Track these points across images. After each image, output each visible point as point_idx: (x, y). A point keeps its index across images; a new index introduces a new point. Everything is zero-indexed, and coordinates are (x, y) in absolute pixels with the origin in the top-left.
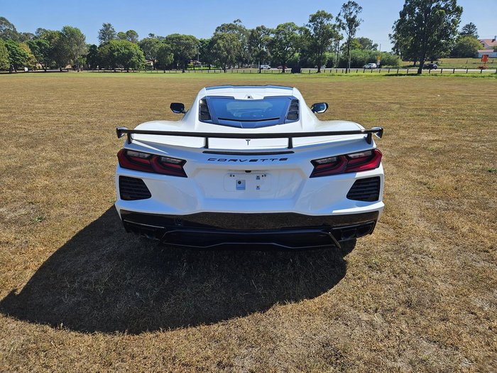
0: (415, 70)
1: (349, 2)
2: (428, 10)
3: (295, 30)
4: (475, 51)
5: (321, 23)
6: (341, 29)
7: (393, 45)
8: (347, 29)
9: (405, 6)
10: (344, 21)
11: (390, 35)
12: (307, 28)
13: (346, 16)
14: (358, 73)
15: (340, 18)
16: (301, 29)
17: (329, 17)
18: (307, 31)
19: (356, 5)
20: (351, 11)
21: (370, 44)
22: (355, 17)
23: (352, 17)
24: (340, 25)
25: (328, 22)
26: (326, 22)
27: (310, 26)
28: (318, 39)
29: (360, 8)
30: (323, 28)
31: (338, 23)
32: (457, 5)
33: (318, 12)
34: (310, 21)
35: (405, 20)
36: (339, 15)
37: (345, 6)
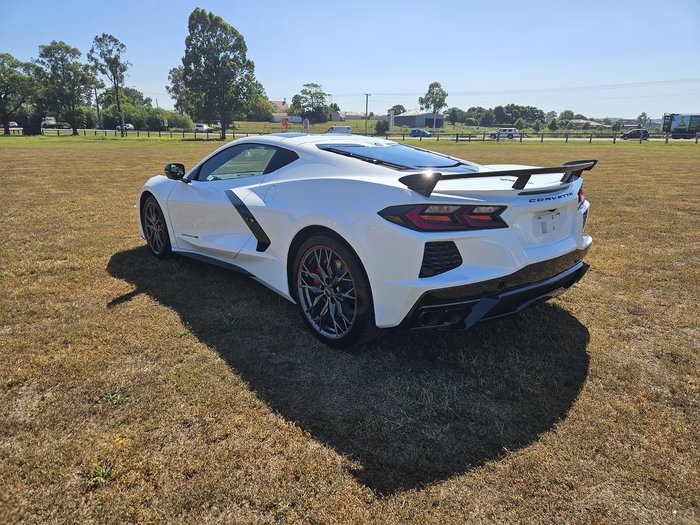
0: (217, 135)
1: (104, 36)
2: (216, 61)
3: (16, 67)
4: (269, 114)
5: (62, 60)
6: (99, 72)
7: (175, 102)
8: (109, 73)
9: (187, 51)
10: (102, 61)
11: (167, 88)
12: (38, 65)
13: (102, 55)
14: (140, 137)
15: (94, 55)
16: (27, 66)
17: (75, 53)
18: (38, 71)
19: (116, 41)
20: (110, 48)
21: (141, 98)
22: (117, 57)
23: (113, 57)
24: (96, 66)
25: (74, 60)
26: (71, 60)
27: (44, 63)
28: (63, 84)
29: (123, 46)
30: (67, 68)
31: (93, 64)
32: (247, 58)
33: (54, 43)
34: (42, 56)
35: (191, 70)
36: (92, 51)
37: (98, 40)
